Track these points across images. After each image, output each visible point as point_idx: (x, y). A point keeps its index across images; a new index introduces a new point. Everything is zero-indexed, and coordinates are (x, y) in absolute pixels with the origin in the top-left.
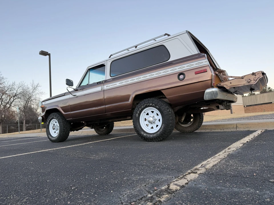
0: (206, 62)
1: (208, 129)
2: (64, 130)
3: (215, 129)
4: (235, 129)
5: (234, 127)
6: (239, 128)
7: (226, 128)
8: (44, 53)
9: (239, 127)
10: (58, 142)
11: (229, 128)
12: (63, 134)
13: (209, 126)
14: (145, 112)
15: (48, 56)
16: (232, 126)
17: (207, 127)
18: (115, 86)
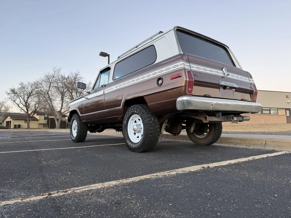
0: (181, 64)
1: (232, 143)
2: (80, 131)
3: (240, 144)
4: (263, 146)
5: (262, 144)
6: (268, 146)
7: (253, 144)
8: (103, 54)
9: (268, 144)
10: (77, 142)
11: (257, 144)
12: (79, 135)
13: (234, 139)
14: (133, 119)
15: (107, 57)
16: (260, 143)
17: (232, 140)
18: (113, 90)
